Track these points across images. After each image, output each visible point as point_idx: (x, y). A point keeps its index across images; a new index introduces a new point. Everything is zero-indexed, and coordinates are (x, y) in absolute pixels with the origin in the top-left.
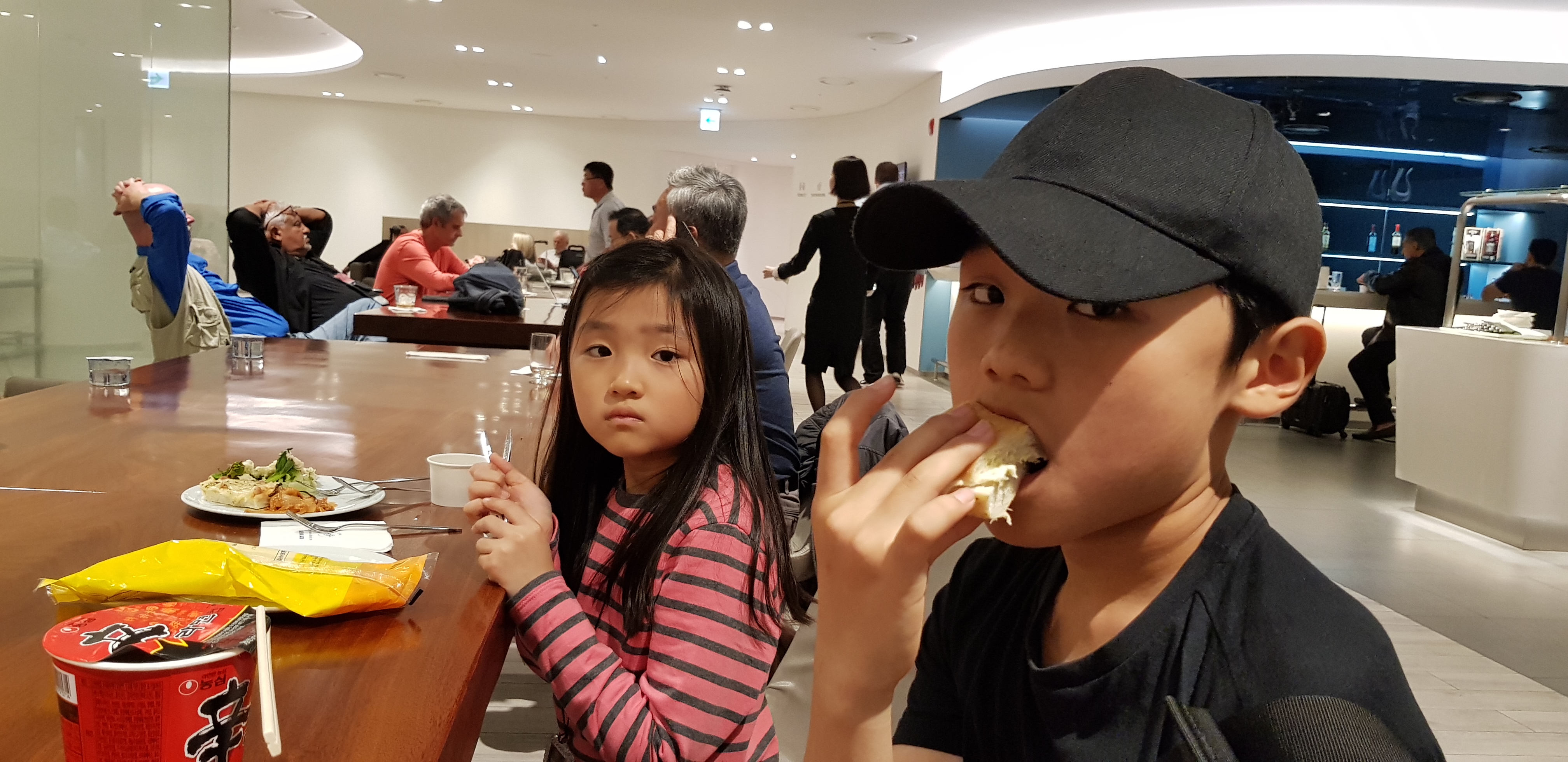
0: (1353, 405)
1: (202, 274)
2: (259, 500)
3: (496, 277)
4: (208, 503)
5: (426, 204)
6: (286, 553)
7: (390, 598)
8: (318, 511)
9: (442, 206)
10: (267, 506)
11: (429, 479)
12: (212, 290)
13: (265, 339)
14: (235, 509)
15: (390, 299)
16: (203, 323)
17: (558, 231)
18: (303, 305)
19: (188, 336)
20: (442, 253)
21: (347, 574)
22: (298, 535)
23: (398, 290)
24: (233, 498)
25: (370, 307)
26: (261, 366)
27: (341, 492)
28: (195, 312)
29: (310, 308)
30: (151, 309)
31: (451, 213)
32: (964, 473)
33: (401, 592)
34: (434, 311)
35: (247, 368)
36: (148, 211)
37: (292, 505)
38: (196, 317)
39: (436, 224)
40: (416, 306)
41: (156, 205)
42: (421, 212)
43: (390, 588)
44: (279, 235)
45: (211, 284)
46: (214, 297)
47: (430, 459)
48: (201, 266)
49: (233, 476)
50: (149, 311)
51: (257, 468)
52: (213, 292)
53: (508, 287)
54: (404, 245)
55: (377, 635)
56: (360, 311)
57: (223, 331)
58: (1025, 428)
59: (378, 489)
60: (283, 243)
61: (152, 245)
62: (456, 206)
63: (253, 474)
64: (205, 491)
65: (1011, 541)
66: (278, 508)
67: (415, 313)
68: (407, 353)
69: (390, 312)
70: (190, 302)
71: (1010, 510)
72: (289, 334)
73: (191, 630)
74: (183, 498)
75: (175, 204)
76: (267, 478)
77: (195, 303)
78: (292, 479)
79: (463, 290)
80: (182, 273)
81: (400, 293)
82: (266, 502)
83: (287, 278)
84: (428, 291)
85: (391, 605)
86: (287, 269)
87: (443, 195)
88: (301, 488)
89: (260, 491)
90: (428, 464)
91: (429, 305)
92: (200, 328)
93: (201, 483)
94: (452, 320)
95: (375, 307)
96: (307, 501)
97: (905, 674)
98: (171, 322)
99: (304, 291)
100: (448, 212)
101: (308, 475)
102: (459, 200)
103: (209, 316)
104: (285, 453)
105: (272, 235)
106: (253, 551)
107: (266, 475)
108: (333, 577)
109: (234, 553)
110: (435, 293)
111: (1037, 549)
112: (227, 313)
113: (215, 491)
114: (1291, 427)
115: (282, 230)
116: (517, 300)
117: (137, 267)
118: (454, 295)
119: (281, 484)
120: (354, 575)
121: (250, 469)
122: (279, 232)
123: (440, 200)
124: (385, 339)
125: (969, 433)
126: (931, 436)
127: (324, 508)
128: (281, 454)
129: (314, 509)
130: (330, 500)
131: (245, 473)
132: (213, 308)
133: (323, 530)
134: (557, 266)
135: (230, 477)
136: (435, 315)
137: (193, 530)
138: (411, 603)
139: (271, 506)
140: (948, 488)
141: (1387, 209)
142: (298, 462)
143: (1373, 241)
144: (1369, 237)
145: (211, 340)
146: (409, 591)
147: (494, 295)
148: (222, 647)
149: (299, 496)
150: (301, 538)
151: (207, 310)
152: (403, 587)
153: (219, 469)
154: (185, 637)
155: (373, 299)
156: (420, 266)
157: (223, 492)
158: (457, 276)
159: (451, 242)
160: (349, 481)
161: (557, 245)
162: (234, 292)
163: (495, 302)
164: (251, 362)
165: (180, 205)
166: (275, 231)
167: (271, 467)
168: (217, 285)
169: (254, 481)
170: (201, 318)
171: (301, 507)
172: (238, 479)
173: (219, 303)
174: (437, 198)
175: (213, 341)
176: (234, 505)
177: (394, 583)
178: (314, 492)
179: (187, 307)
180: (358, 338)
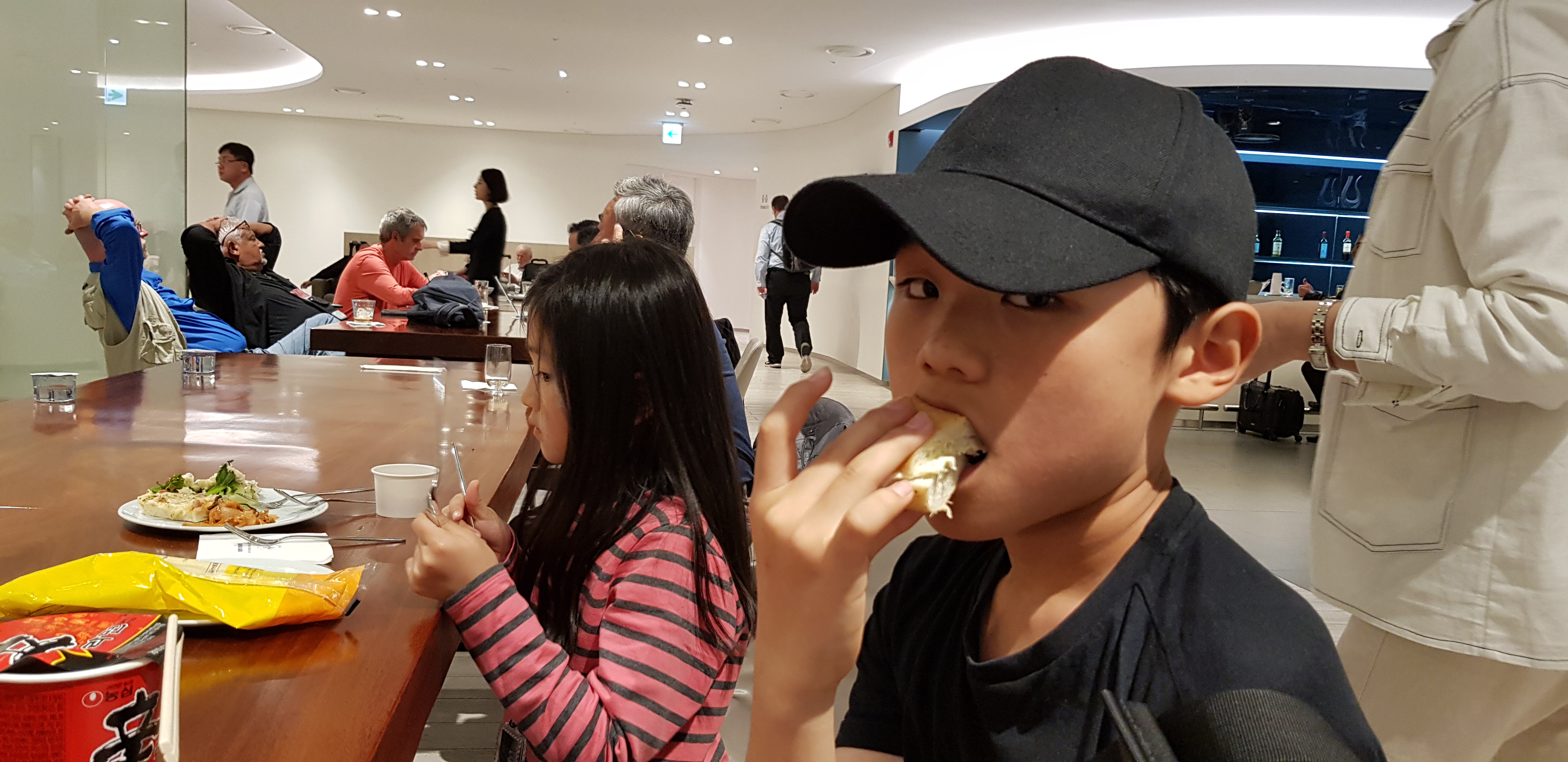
0: (1307, 409)
1: (155, 290)
2: (198, 513)
3: (454, 290)
4: (146, 518)
5: (385, 219)
6: (218, 565)
7: (325, 608)
8: (258, 523)
9: (401, 219)
10: (206, 519)
11: (374, 490)
12: (167, 306)
13: (217, 353)
14: (174, 523)
15: (349, 314)
16: (158, 340)
17: (521, 245)
18: (260, 321)
19: (142, 354)
20: (402, 267)
21: (282, 585)
22: (237, 548)
23: (356, 305)
24: (172, 512)
25: (329, 321)
26: (212, 381)
27: (283, 505)
28: (149, 328)
29: (267, 324)
30: (105, 327)
31: (411, 226)
32: (902, 466)
33: (337, 603)
34: (394, 326)
35: (198, 383)
36: (99, 228)
37: (230, 518)
38: (151, 334)
39: (396, 238)
40: (374, 320)
41: (108, 222)
42: (381, 226)
43: (326, 599)
44: (237, 250)
45: (166, 299)
46: (169, 313)
47: (374, 470)
48: (156, 282)
49: (172, 489)
50: (103, 328)
51: (198, 481)
52: (168, 308)
53: (468, 300)
54: (364, 260)
55: (310, 648)
56: (318, 325)
57: (178, 347)
58: (963, 420)
59: (321, 501)
60: (240, 258)
61: (105, 261)
62: (415, 220)
63: (193, 487)
64: (143, 506)
65: (953, 535)
66: (217, 521)
67: (373, 327)
68: (362, 366)
69: (348, 326)
70: (144, 318)
71: (951, 503)
72: (246, 349)
73: (99, 641)
74: (120, 512)
75: (128, 220)
76: (207, 491)
77: (149, 320)
78: (233, 491)
79: (422, 304)
80: (136, 288)
81: (358, 307)
82: (205, 515)
83: (244, 293)
84: (389, 305)
85: (325, 617)
86: (244, 284)
87: (402, 209)
88: (243, 500)
89: (199, 504)
90: (373, 474)
91: (387, 319)
92: (154, 343)
93: (139, 497)
94: (411, 334)
95: (333, 321)
96: (248, 513)
97: (848, 672)
98: (123, 340)
99: (261, 307)
100: (408, 226)
101: (250, 488)
102: (418, 214)
103: (163, 333)
104: (225, 466)
105: (229, 250)
106: (184, 563)
107: (206, 488)
108: (267, 589)
109: (166, 565)
110: (396, 307)
111: (980, 543)
112: (182, 329)
113: (153, 505)
114: (1247, 431)
115: (239, 245)
116: (476, 313)
117: (89, 284)
118: (413, 309)
119: (220, 497)
120: (288, 586)
121: (190, 482)
122: (236, 247)
123: (399, 214)
124: (343, 353)
125: (908, 425)
126: (870, 428)
127: (265, 521)
128: (221, 466)
129: (254, 521)
130: (271, 512)
131: (185, 486)
132: (168, 325)
133: (262, 542)
134: (521, 280)
135: (169, 490)
136: (396, 329)
137: (128, 544)
138: (348, 614)
139: (211, 519)
140: (886, 481)
141: (1337, 216)
142: (238, 474)
143: (1324, 247)
144: (1321, 243)
145: (166, 356)
146: (345, 602)
147: (453, 308)
148: (128, 657)
149: (238, 508)
150: (240, 550)
151: (162, 326)
152: (339, 598)
153: (157, 483)
154: (92, 648)
155: (331, 314)
156: (380, 280)
157: (162, 506)
158: (416, 290)
159: (411, 257)
160: (291, 493)
161: (521, 259)
162: (189, 308)
163: (454, 315)
164: (202, 377)
165: (132, 220)
166: (232, 245)
167: (212, 480)
168: (172, 301)
169: (193, 494)
170: (156, 334)
171: (240, 519)
172: (178, 492)
173: (175, 319)
174: (396, 212)
175: (168, 358)
176: (172, 518)
177: (330, 594)
178: (255, 505)
179: (141, 323)
180: (316, 352)
